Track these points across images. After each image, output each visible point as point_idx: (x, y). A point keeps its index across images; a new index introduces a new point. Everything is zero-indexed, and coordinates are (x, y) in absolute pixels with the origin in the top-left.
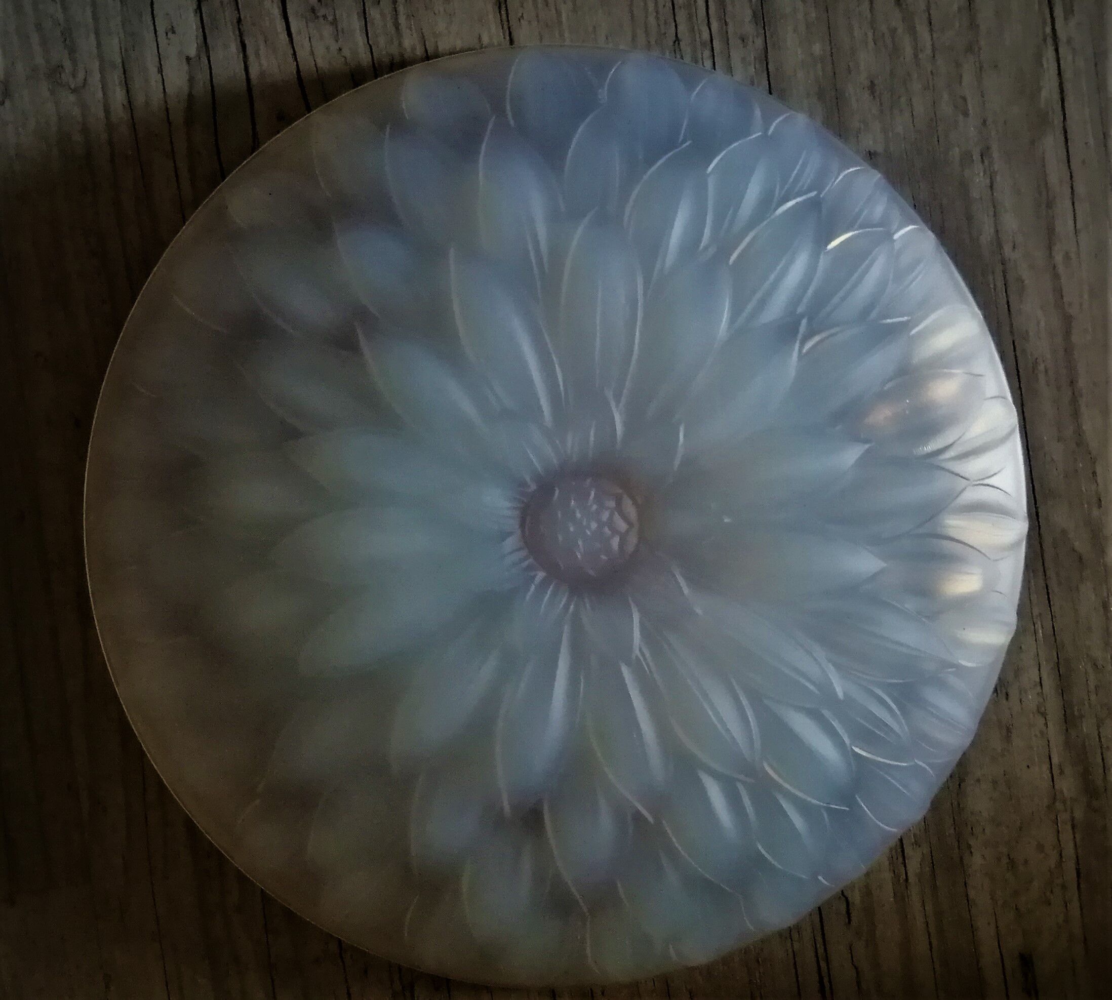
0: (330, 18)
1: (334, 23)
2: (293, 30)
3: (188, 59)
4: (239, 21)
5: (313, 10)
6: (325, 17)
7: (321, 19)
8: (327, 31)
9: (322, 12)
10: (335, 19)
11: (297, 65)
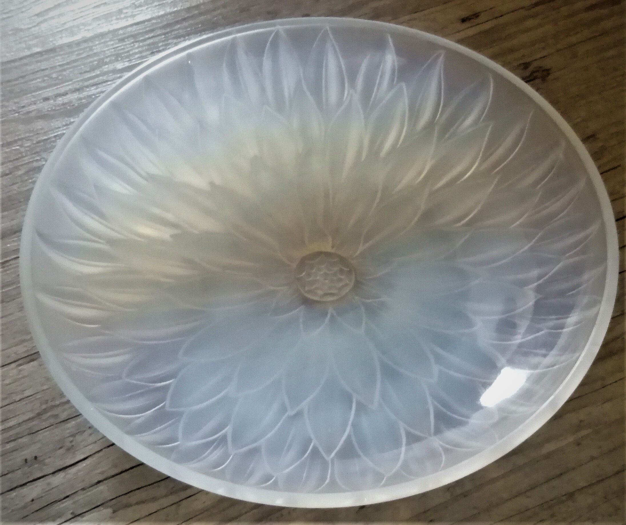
0: (71, 439)
1: (73, 435)
2: (82, 457)
3: (114, 512)
4: (83, 489)
5: (68, 450)
6: (71, 442)
7: (73, 443)
8: (79, 438)
9: (68, 444)
10: (72, 436)
11: (105, 448)
